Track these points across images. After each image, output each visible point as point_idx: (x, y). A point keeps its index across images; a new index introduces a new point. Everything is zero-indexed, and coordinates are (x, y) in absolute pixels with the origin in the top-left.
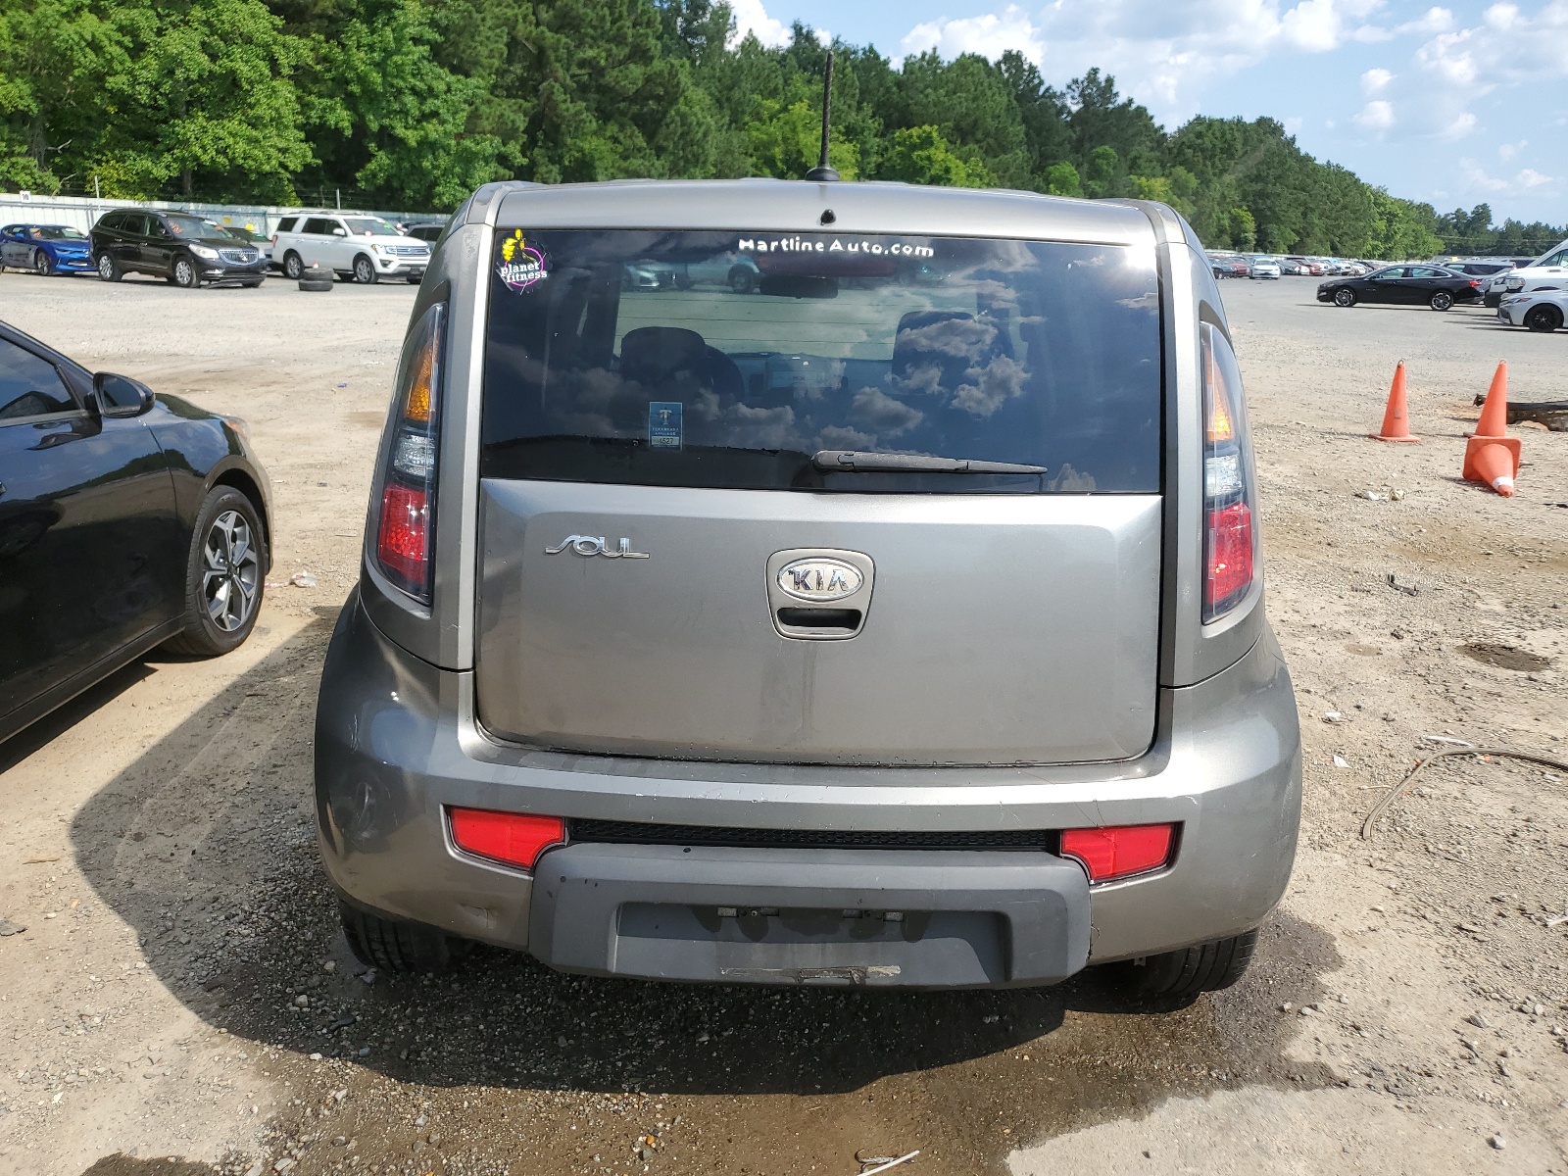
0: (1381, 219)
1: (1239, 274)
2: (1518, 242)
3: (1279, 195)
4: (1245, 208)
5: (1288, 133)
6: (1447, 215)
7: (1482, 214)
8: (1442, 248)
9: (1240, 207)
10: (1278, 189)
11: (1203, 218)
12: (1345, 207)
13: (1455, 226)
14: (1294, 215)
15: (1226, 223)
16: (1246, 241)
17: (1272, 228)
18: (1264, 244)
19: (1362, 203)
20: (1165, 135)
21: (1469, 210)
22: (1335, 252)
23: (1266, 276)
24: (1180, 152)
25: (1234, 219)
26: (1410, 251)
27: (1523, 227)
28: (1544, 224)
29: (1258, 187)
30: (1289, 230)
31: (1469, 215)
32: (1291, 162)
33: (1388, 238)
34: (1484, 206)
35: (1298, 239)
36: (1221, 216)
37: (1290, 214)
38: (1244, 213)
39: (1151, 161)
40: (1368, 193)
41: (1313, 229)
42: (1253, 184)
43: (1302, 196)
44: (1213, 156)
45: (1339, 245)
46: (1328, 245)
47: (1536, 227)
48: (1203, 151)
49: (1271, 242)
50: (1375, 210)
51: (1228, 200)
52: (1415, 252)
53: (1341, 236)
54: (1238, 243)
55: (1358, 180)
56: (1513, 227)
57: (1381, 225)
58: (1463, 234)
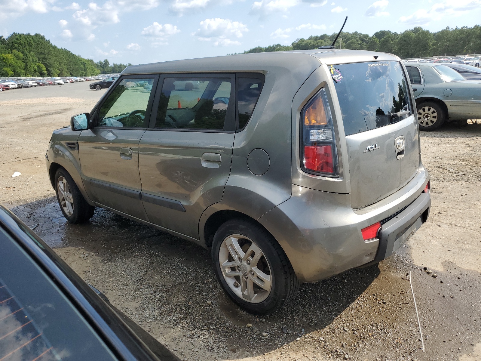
0: (82, 65)
1: (50, 84)
2: (117, 69)
3: (50, 59)
4: (40, 63)
5: (47, 39)
6: (97, 63)
7: (106, 62)
8: (100, 72)
9: (39, 63)
10: (50, 56)
11: (28, 67)
12: (70, 62)
13: (100, 66)
14: (57, 64)
15: (36, 68)
16: (44, 74)
17: (51, 69)
18: (50, 74)
19: (75, 60)
20: (4, 39)
21: (103, 61)
22: (72, 75)
23: (59, 84)
24: (13, 45)
25: (38, 67)
26: (92, 73)
27: (117, 65)
28: (122, 64)
29: (43, 56)
30: (56, 69)
31: (103, 62)
32: (51, 48)
33: (85, 70)
34: (106, 60)
35: (60, 72)
36: (34, 66)
37: (55, 64)
38: (41, 65)
39: (3, 48)
40: (76, 57)
41: (64, 68)
42: (41, 55)
43: (58, 58)
44: (25, 46)
45: (72, 73)
46: (69, 73)
47: (121, 65)
48: (21, 44)
49: (52, 73)
50: (79, 62)
51: (34, 61)
52: (93, 74)
53: (72, 70)
54: (42, 74)
55: (71, 53)
56: (115, 65)
57: (82, 66)
58: (103, 68)
